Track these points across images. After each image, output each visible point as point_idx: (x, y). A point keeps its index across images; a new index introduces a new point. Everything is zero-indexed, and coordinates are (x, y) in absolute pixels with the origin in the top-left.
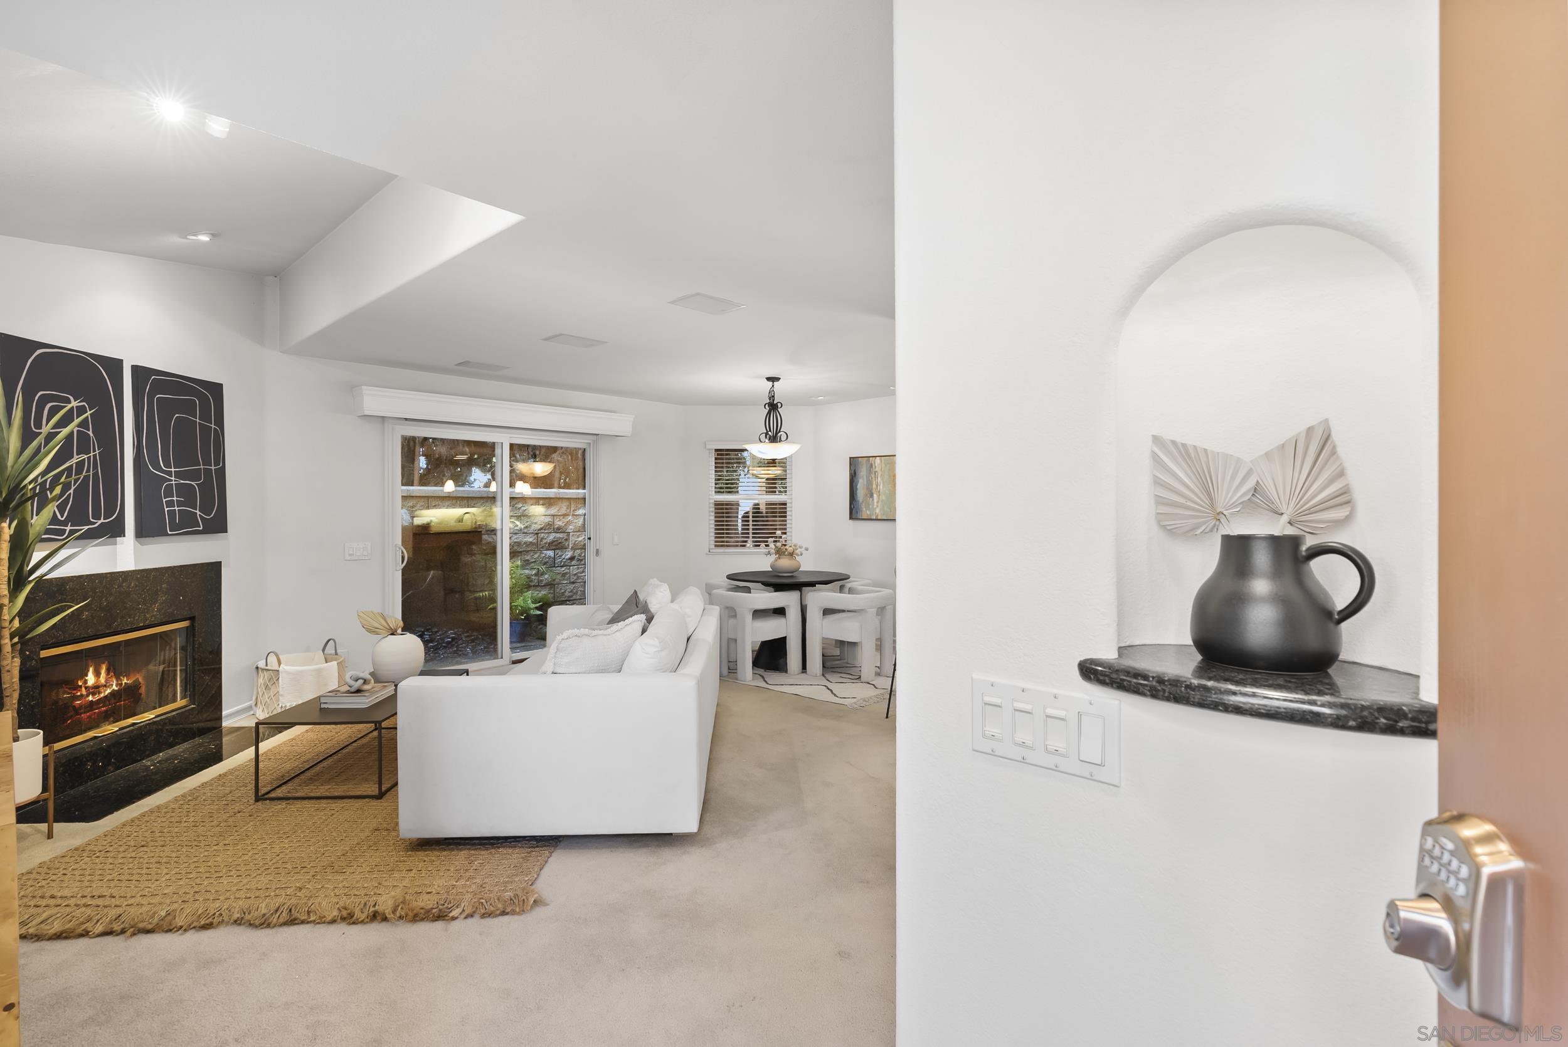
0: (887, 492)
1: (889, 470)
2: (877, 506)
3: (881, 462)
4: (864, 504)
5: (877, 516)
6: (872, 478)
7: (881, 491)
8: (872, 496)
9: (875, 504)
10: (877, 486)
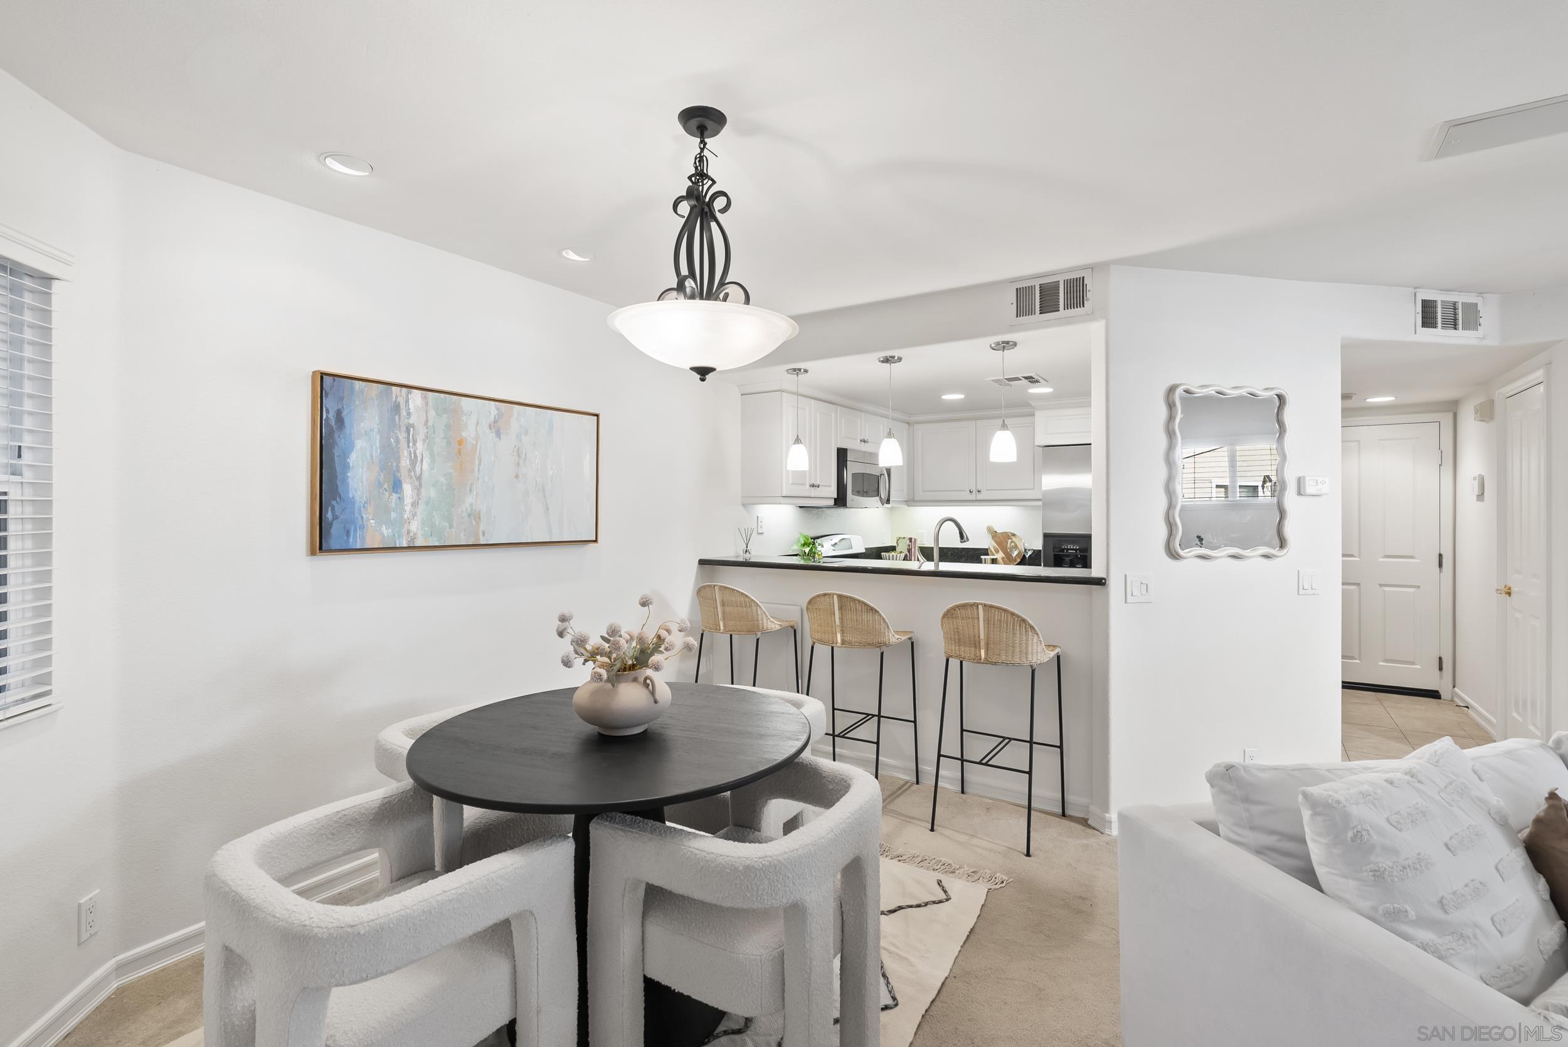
0: (442, 479)
1: (448, 427)
2: (414, 515)
3: (427, 404)
4: (370, 509)
5: (413, 539)
6: (397, 441)
7: (426, 475)
8: (397, 486)
9: (408, 508)
10: (413, 462)
